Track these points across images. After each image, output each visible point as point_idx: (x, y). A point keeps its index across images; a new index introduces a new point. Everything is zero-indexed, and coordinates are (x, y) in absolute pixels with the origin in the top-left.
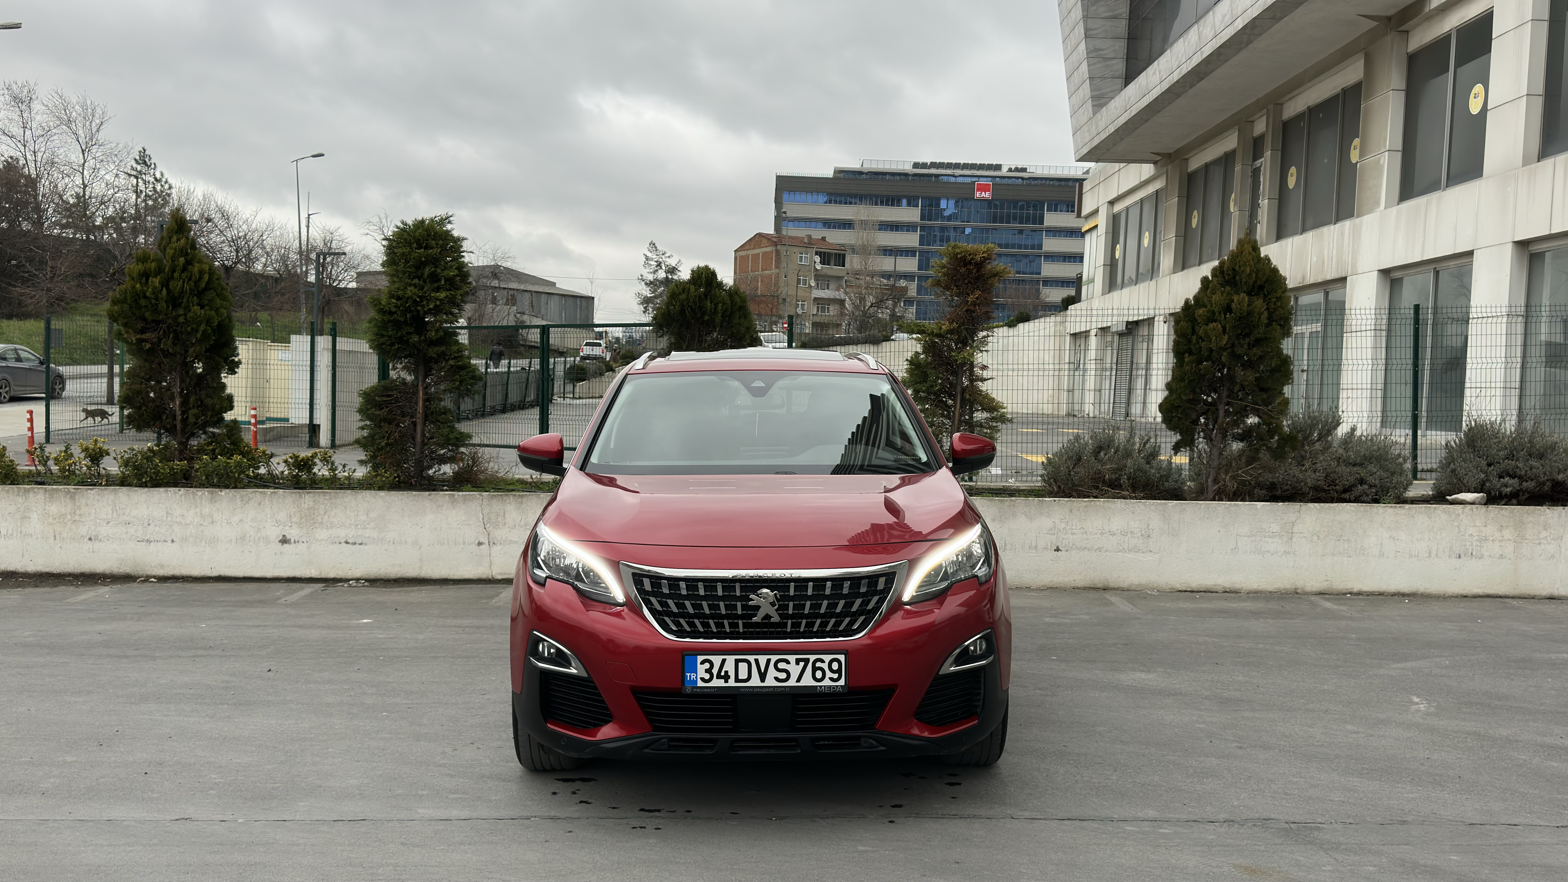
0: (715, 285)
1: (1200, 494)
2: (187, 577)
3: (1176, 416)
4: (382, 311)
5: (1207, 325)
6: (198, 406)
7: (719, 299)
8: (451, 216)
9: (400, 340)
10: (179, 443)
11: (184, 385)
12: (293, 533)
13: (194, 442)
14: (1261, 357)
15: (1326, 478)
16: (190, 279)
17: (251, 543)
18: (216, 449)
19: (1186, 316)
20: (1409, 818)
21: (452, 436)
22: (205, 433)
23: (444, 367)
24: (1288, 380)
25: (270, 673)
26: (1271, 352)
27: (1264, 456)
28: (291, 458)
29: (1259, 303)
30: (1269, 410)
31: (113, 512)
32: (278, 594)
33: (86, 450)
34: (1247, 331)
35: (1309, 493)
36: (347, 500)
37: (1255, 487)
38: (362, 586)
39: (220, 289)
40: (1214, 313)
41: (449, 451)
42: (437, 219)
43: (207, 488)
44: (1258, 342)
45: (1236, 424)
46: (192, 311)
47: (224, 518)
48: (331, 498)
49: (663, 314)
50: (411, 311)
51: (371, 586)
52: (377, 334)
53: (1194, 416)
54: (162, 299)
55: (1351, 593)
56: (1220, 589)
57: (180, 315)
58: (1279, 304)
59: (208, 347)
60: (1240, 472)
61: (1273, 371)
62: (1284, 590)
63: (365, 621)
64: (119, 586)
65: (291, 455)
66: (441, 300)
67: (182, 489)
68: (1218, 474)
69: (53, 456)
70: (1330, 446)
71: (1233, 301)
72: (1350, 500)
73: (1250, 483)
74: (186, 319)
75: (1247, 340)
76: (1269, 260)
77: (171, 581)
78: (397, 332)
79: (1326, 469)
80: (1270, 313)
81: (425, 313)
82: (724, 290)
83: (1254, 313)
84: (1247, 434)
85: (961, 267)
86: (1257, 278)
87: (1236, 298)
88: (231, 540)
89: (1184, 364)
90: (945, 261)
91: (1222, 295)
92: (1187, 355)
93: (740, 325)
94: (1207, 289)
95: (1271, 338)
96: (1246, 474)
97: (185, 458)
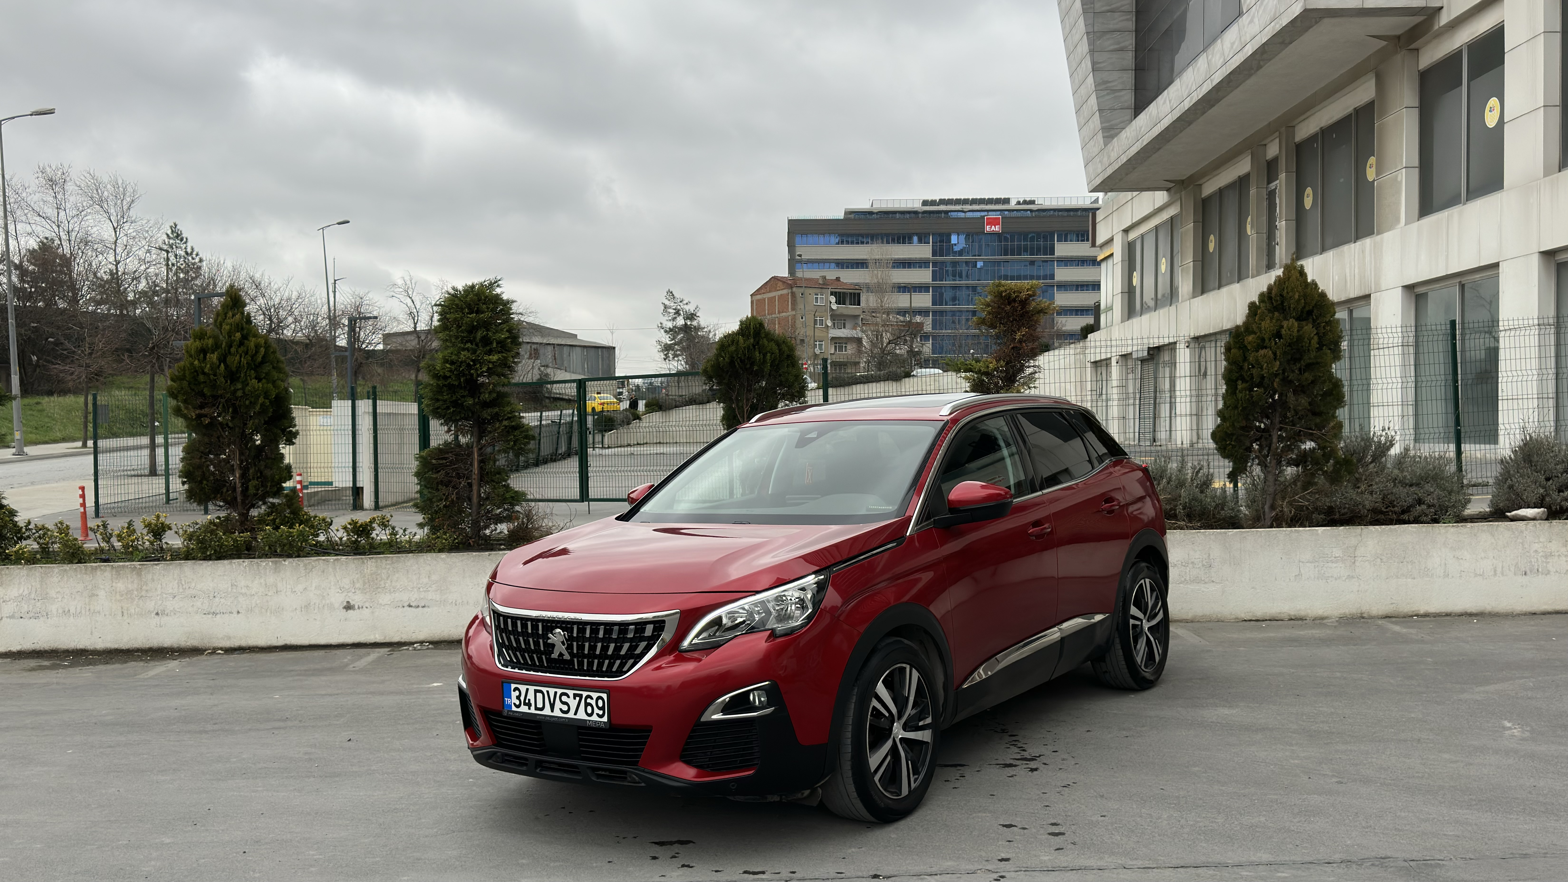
0: (763, 335)
1: (1257, 521)
2: (254, 647)
3: (1230, 444)
4: (436, 376)
5: (1257, 351)
6: (258, 478)
7: (768, 349)
8: (499, 280)
9: (455, 404)
10: (239, 515)
11: (243, 458)
12: (356, 599)
13: (254, 513)
14: (1313, 382)
15: (1383, 499)
16: (246, 353)
17: (316, 611)
18: (277, 519)
19: (1236, 343)
20: (1530, 851)
21: (509, 495)
22: (264, 503)
23: (499, 428)
24: (1340, 404)
25: (350, 743)
26: (1323, 377)
27: (1321, 480)
28: (350, 524)
29: (1308, 328)
30: (1323, 435)
31: (179, 586)
32: (346, 660)
33: (148, 525)
34: (1297, 356)
35: (1367, 516)
36: (409, 564)
37: (1313, 513)
38: (427, 649)
39: (276, 362)
40: (1263, 340)
41: (505, 510)
42: (486, 283)
43: (270, 558)
44: (1309, 367)
45: (1290, 449)
46: (250, 385)
47: (288, 587)
48: (393, 563)
49: (712, 366)
50: (464, 375)
51: (435, 648)
52: (431, 399)
53: (1248, 444)
54: (220, 374)
55: (1417, 615)
56: (1285, 617)
57: (238, 390)
58: (1328, 328)
59: (267, 419)
60: (1296, 497)
61: (1325, 395)
62: (1350, 614)
63: (435, 684)
64: (188, 659)
65: (349, 521)
66: (493, 363)
67: (246, 561)
68: (1274, 499)
69: (116, 532)
70: (1384, 468)
71: (1282, 327)
72: (1409, 521)
73: (1308, 508)
74: (244, 393)
75: (1298, 365)
76: (1316, 285)
77: (238, 652)
78: (452, 396)
79: (1383, 490)
80: (1320, 338)
81: (478, 376)
82: (772, 340)
83: (1304, 338)
84: (1302, 459)
85: (1005, 305)
86: (1305, 303)
87: (1285, 324)
88: (296, 609)
89: (1237, 392)
90: (988, 298)
91: (1272, 321)
92: (1239, 382)
93: (789, 374)
94: (1255, 315)
95: (1322, 363)
96: (1303, 499)
97: (246, 529)
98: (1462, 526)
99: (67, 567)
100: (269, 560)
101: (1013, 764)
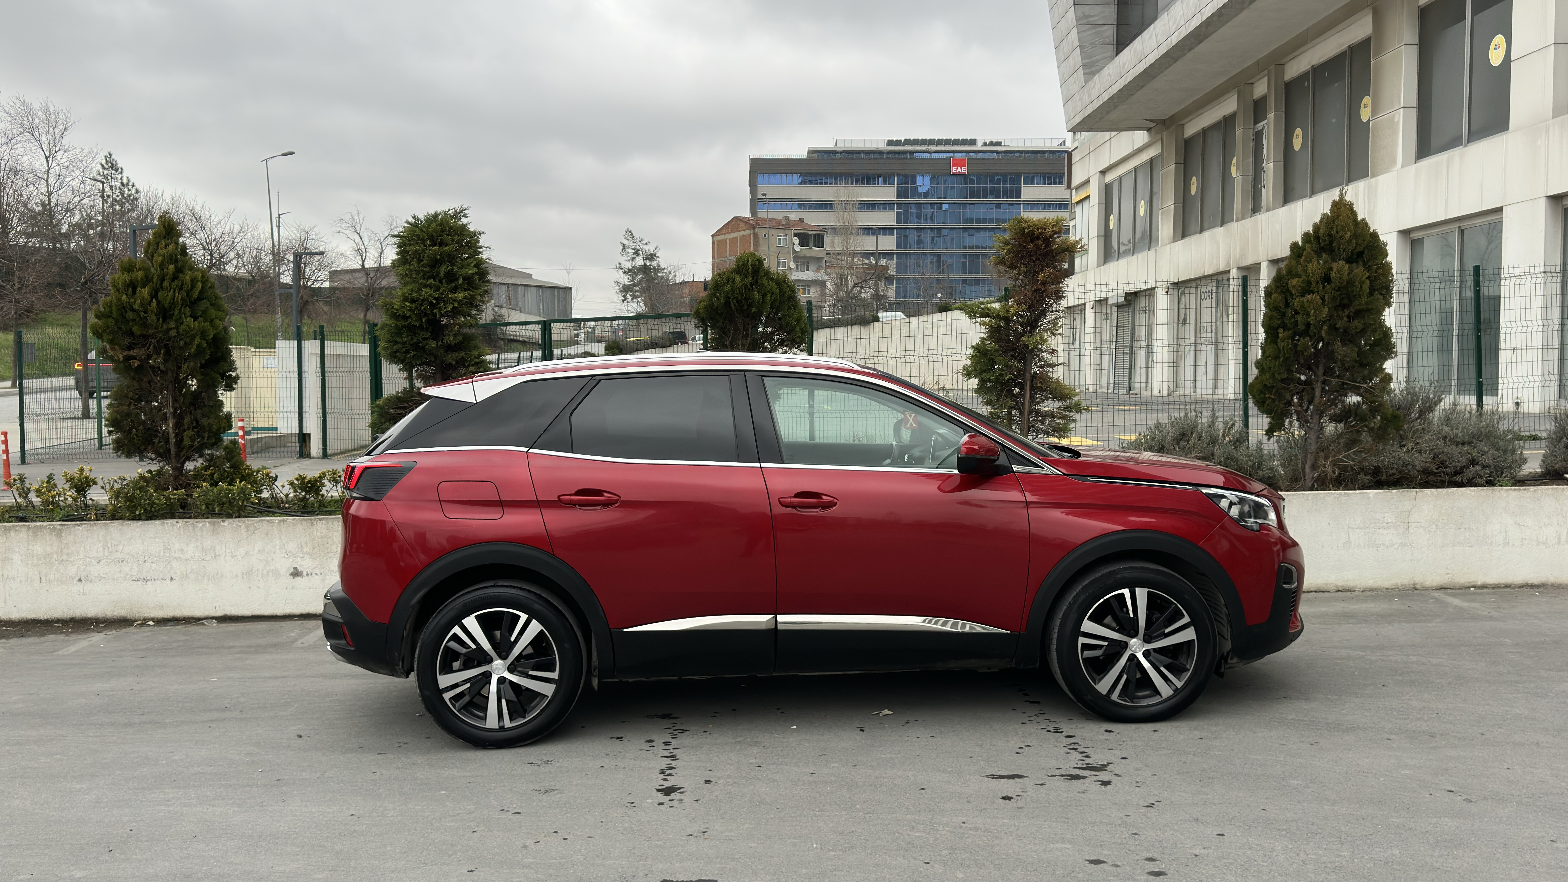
0: (762, 274)
1: (1297, 484)
2: (189, 618)
3: (1269, 398)
4: (394, 316)
5: (1303, 296)
6: (194, 428)
7: (768, 289)
8: (465, 209)
9: (416, 347)
10: (173, 469)
11: (177, 405)
12: (305, 565)
13: (190, 466)
14: (1363, 330)
15: (1434, 459)
16: (181, 288)
17: (259, 578)
18: (214, 473)
19: (1279, 288)
22: (201, 456)
24: (1389, 355)
26: (1374, 324)
27: (1366, 437)
28: (297, 479)
29: (1359, 271)
30: (1369, 388)
31: (104, 549)
32: (295, 634)
33: (70, 480)
34: (1345, 301)
35: (1417, 477)
37: (1359, 474)
39: (214, 298)
40: (1309, 283)
42: (450, 212)
43: (208, 518)
44: (1358, 313)
45: (1334, 403)
46: (185, 323)
47: (228, 550)
49: (705, 308)
50: (426, 315)
52: (389, 341)
53: (1288, 397)
54: (152, 311)
55: (1473, 587)
56: (1331, 587)
57: (171, 329)
58: (1380, 271)
59: (203, 362)
60: (1340, 457)
61: (1374, 345)
62: (1402, 585)
64: (114, 632)
65: (297, 476)
66: (459, 302)
67: (180, 521)
68: (1316, 458)
69: (35, 486)
70: (1430, 423)
71: (1331, 269)
72: (1463, 483)
73: (1353, 469)
74: (178, 332)
75: (1347, 312)
76: (1366, 224)
77: (172, 623)
78: (412, 339)
79: (1432, 450)
80: (1371, 282)
81: (442, 316)
82: (772, 279)
83: (1355, 282)
84: (1345, 415)
85: (1028, 243)
86: (1357, 244)
87: (1335, 266)
88: (236, 576)
89: (1280, 341)
90: (1007, 236)
91: (1319, 263)
92: (1281, 330)
93: (790, 317)
94: (1300, 256)
95: (1372, 309)
96: (1347, 459)
97: (180, 485)
98: (1524, 490)
100: (207, 520)
101: (1078, 775)
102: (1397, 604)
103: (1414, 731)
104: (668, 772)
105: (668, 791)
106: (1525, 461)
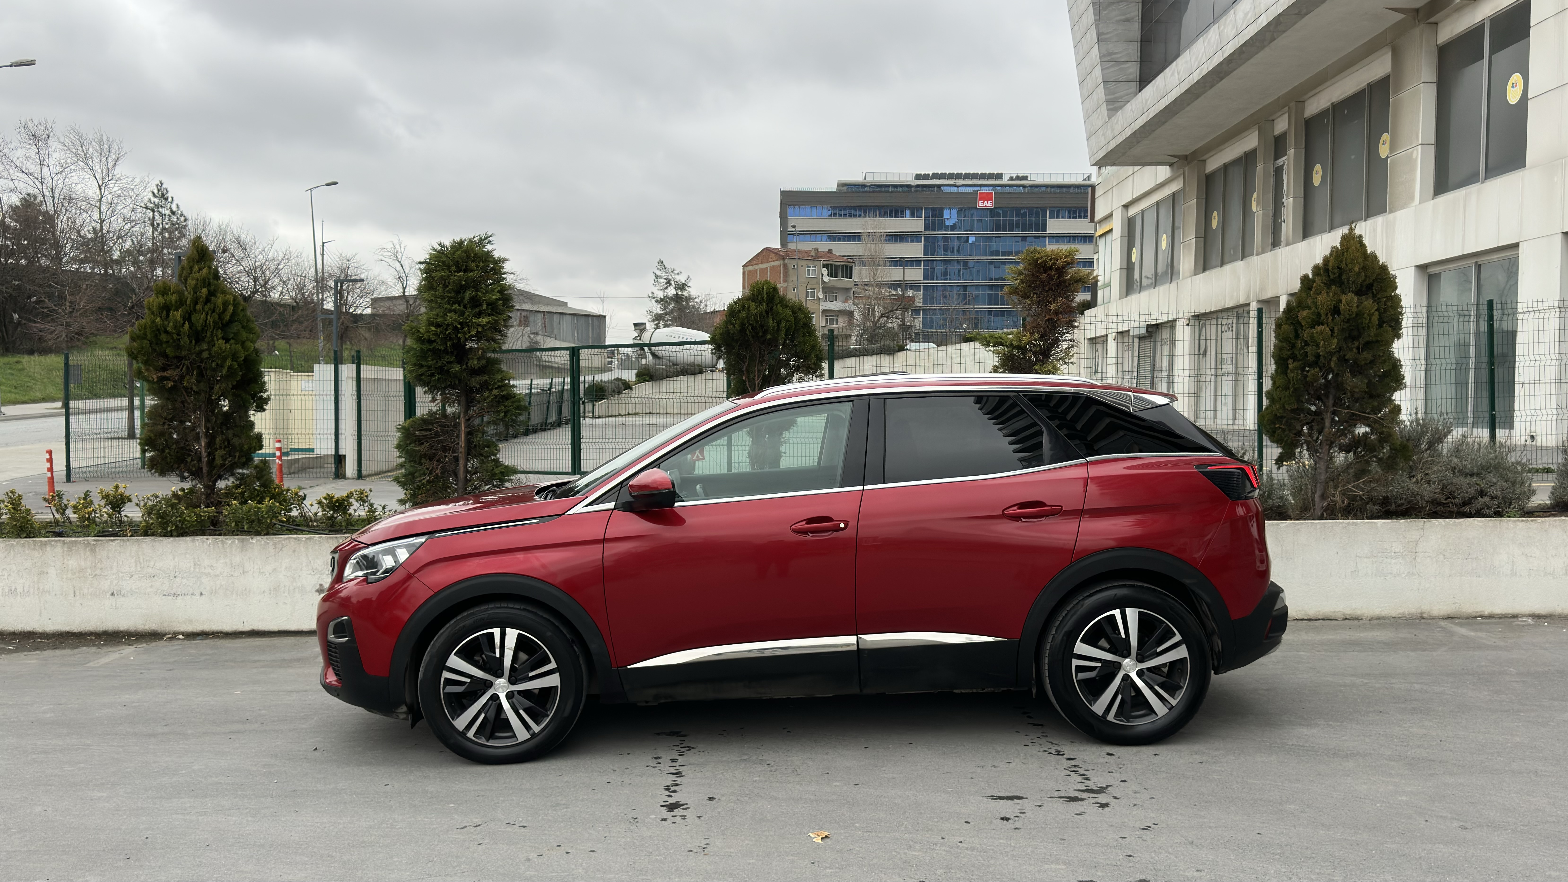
0: (777, 301)
1: (1306, 513)
2: (217, 632)
3: (1279, 428)
4: (420, 340)
5: (1312, 327)
6: (225, 447)
7: (783, 316)
8: (490, 236)
9: (441, 370)
10: (205, 487)
11: (209, 425)
13: (221, 484)
14: (1372, 362)
15: (1442, 490)
16: (213, 311)
17: (286, 594)
18: (245, 492)
19: (1287, 319)
21: (497, 471)
22: (233, 475)
23: (488, 397)
24: (1399, 386)
25: (316, 753)
26: (1384, 356)
27: (1375, 468)
28: (325, 498)
29: (1368, 303)
30: (1378, 419)
31: (137, 564)
33: (107, 496)
34: (1355, 333)
35: (1426, 507)
37: (1368, 503)
39: (245, 321)
40: (1319, 315)
41: (494, 486)
42: (475, 239)
43: (238, 535)
44: (1368, 345)
45: (1343, 434)
46: (217, 345)
47: (256, 567)
49: (721, 334)
50: (451, 339)
52: (415, 365)
53: (1298, 428)
54: (184, 333)
55: (1480, 617)
56: (1340, 616)
57: (204, 351)
58: (1389, 304)
59: (235, 383)
60: (1349, 486)
61: (1383, 376)
62: (1409, 614)
64: (145, 645)
65: (324, 495)
66: (483, 326)
67: (210, 537)
68: (1325, 488)
69: (72, 503)
70: (1440, 455)
71: (1340, 301)
72: (1471, 513)
73: (1362, 499)
74: (210, 354)
75: (1356, 344)
76: (1376, 257)
77: (200, 637)
78: (437, 362)
79: (1441, 480)
80: (1380, 314)
81: (466, 340)
82: (787, 306)
83: (1364, 314)
84: (1354, 445)
85: (1041, 273)
86: (1366, 276)
87: (1344, 298)
88: (264, 592)
89: (1289, 371)
90: (1020, 267)
91: (1328, 296)
92: (1290, 361)
93: (805, 343)
94: (1310, 289)
95: (1382, 341)
96: (1357, 488)
97: (212, 503)
98: (1532, 521)
99: (14, 542)
100: (236, 537)
101: (1077, 797)
102: (1404, 634)
103: (1413, 758)
104: (672, 789)
105: (672, 807)
106: (1533, 492)
